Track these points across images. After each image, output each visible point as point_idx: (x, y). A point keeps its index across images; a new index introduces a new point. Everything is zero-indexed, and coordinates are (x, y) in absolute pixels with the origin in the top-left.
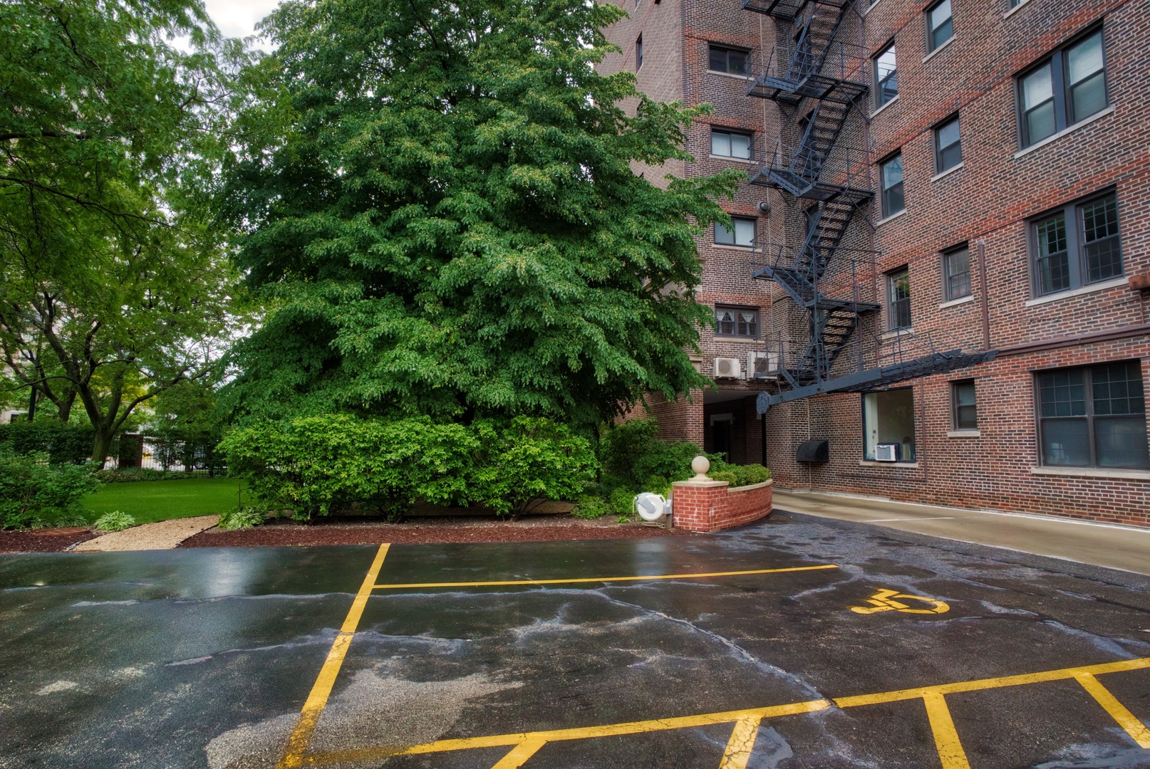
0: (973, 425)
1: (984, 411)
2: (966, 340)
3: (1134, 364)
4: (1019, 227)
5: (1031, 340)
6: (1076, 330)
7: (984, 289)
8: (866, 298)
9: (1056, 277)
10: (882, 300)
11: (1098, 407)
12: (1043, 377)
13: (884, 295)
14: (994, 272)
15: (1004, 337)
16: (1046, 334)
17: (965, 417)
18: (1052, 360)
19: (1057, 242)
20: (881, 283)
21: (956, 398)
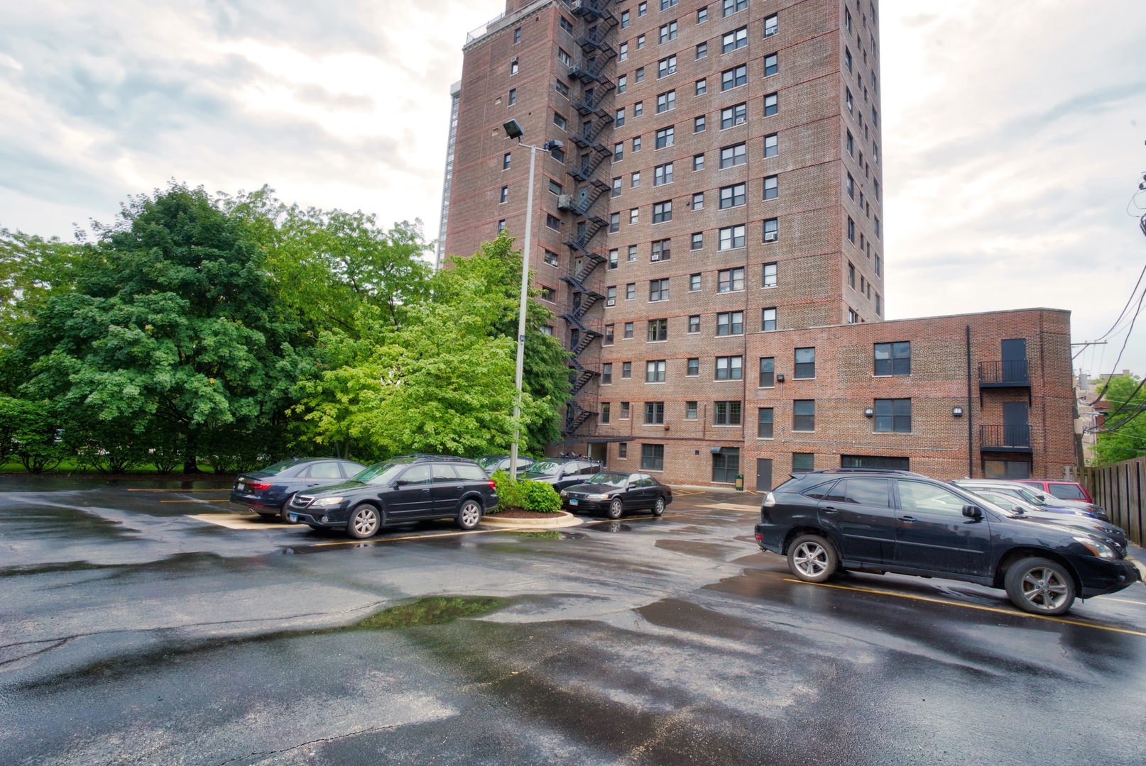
0: (625, 456)
1: (628, 453)
2: (625, 432)
3: (662, 446)
4: (643, 403)
5: (643, 435)
6: (652, 435)
7: (632, 417)
8: (594, 410)
9: (649, 420)
10: (599, 411)
11: (655, 455)
12: (644, 445)
13: (600, 410)
14: (635, 414)
15: (636, 433)
16: (646, 434)
17: (623, 454)
18: (647, 442)
19: (651, 410)
20: (600, 406)
21: (620, 448)
